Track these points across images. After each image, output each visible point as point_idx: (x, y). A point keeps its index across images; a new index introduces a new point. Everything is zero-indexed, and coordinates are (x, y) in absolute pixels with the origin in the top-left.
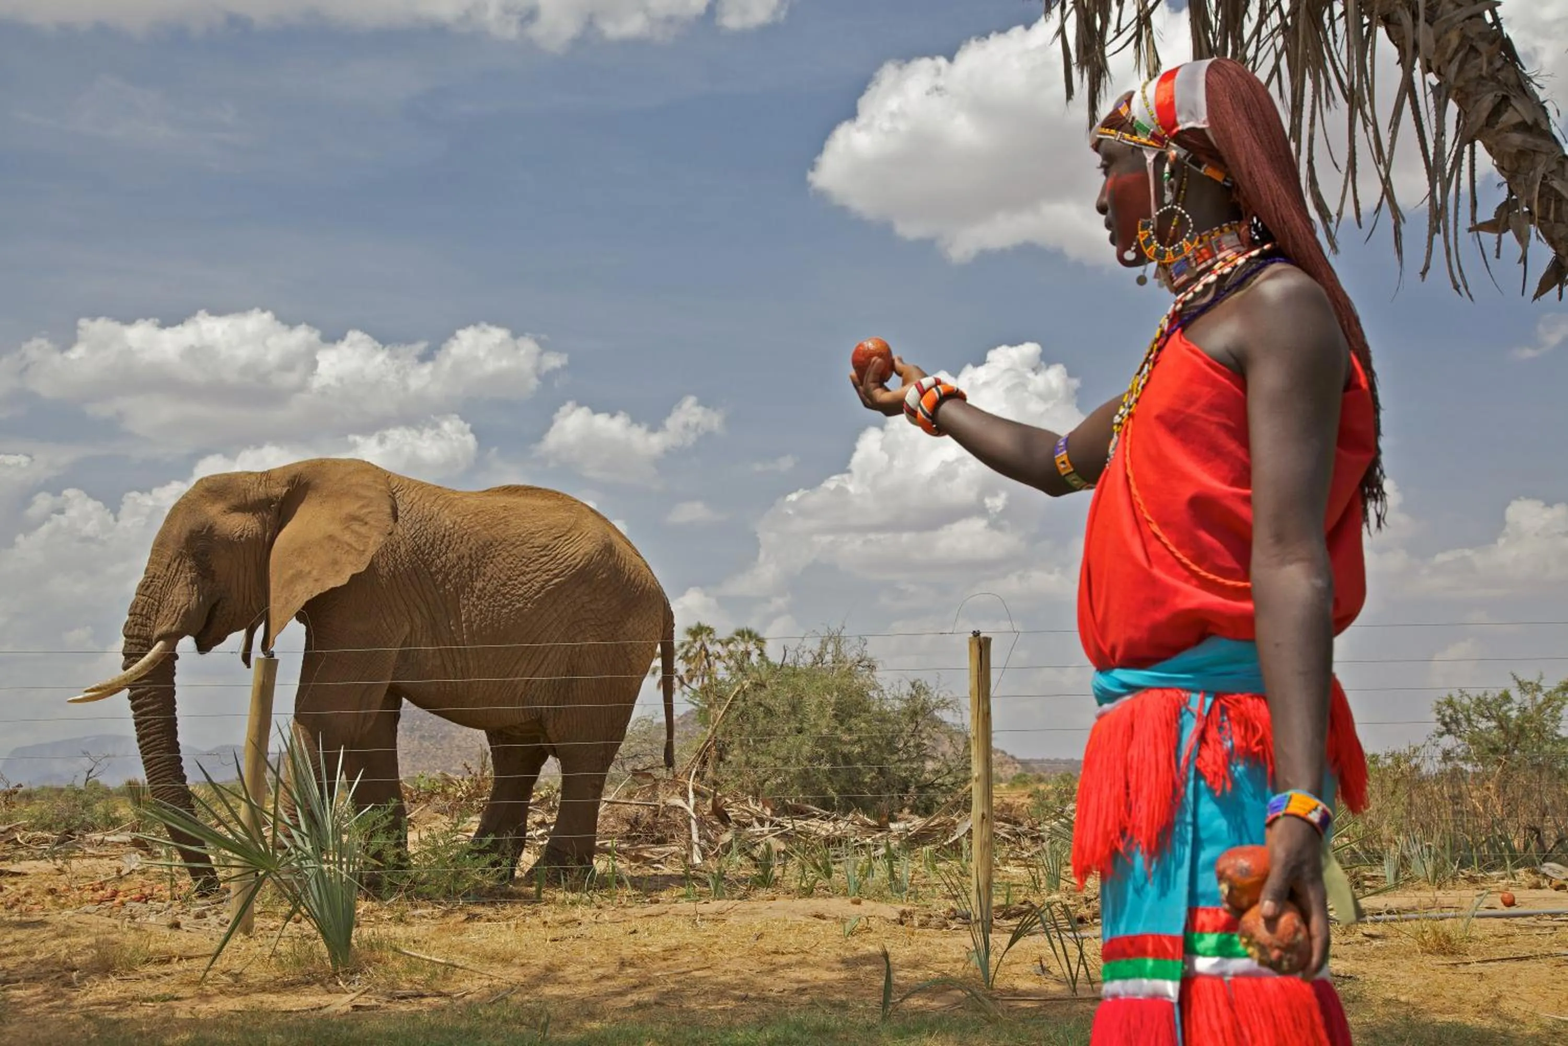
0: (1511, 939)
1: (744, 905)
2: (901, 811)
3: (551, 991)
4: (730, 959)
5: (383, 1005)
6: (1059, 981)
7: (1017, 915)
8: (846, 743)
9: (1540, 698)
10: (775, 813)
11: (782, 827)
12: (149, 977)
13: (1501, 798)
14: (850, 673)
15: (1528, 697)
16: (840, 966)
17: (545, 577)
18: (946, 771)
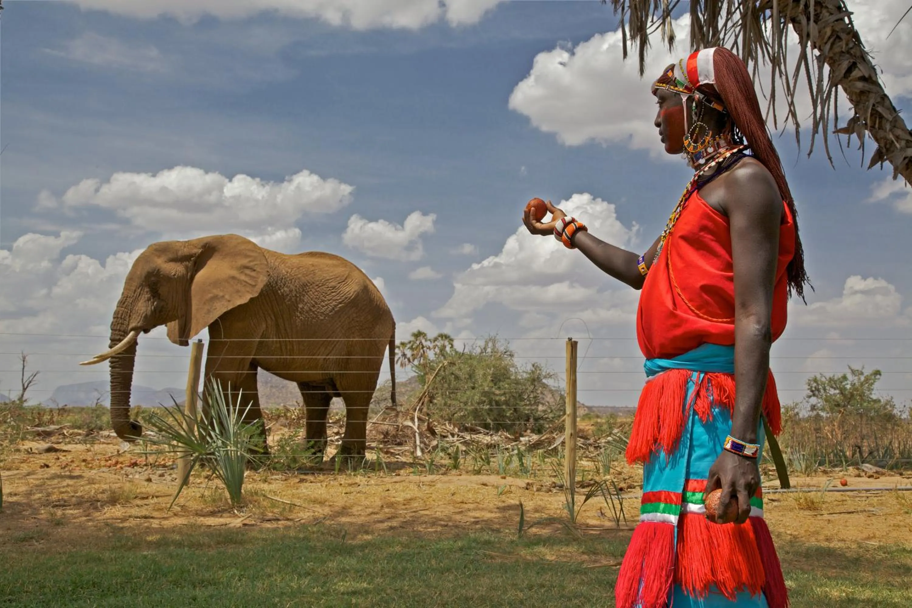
0: (845, 503)
1: (445, 478)
2: (526, 431)
3: (344, 519)
4: (439, 505)
5: (259, 524)
6: (610, 520)
7: (588, 486)
8: (497, 395)
9: (862, 378)
10: (460, 430)
11: (464, 438)
12: (138, 506)
13: (841, 430)
14: (500, 358)
15: (856, 378)
16: (496, 510)
17: (334, 303)
18: (549, 411)
